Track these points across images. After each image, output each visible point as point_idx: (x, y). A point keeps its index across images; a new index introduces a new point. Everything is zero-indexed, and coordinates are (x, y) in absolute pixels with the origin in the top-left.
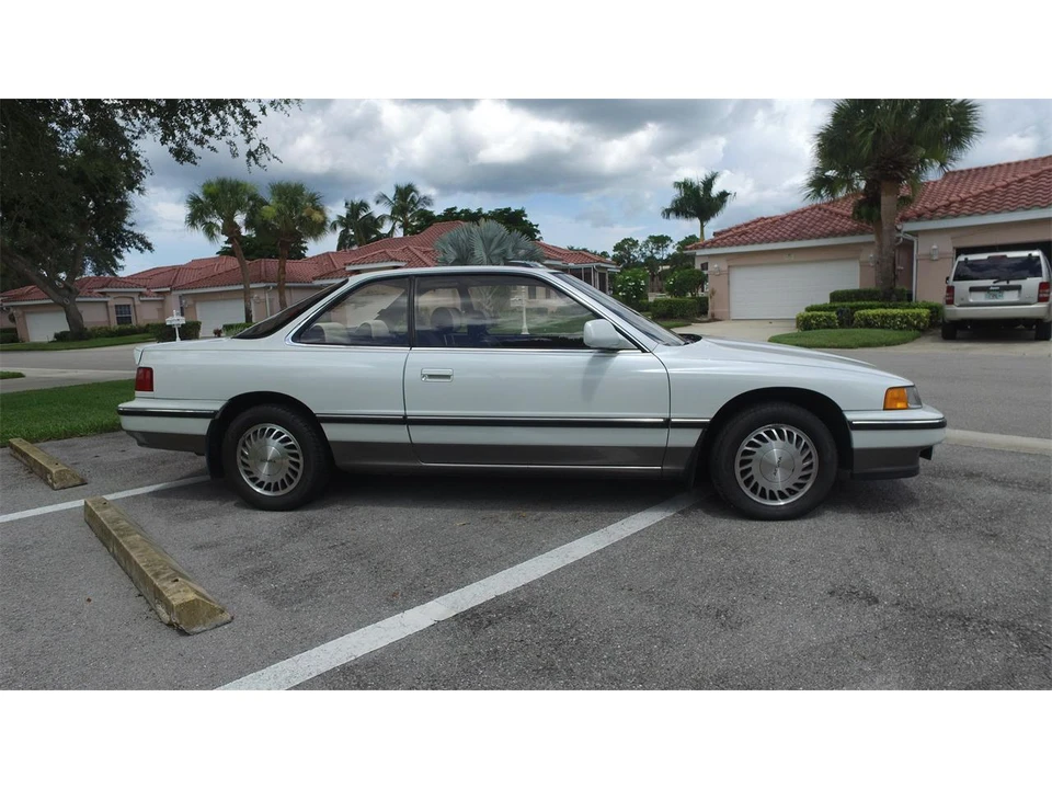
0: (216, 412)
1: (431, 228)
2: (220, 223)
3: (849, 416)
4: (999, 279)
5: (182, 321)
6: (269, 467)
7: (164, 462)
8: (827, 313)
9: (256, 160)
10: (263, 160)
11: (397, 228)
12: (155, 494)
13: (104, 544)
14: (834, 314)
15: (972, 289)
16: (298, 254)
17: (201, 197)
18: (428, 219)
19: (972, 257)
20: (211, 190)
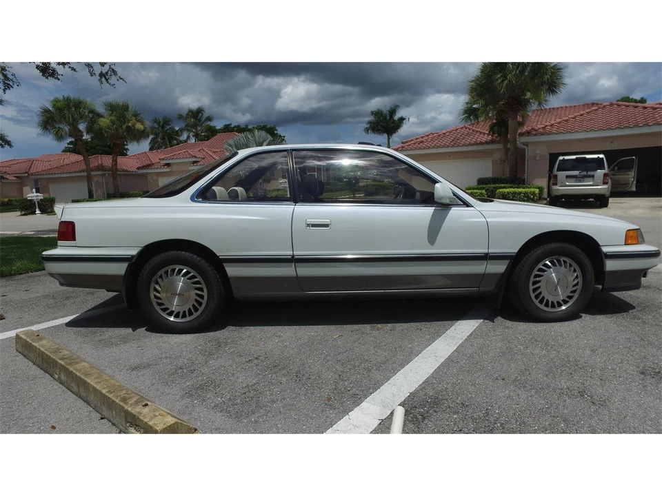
0: (133, 257)
1: (215, 137)
2: (67, 129)
3: (605, 249)
4: (583, 170)
5: (40, 196)
6: (179, 299)
7: (67, 298)
8: (480, 191)
9: (107, 80)
10: (113, 80)
11: (191, 137)
12: (69, 324)
13: (46, 371)
14: (484, 191)
15: (568, 177)
16: (123, 153)
17: (51, 109)
18: (213, 132)
19: (566, 158)
20: (59, 104)
